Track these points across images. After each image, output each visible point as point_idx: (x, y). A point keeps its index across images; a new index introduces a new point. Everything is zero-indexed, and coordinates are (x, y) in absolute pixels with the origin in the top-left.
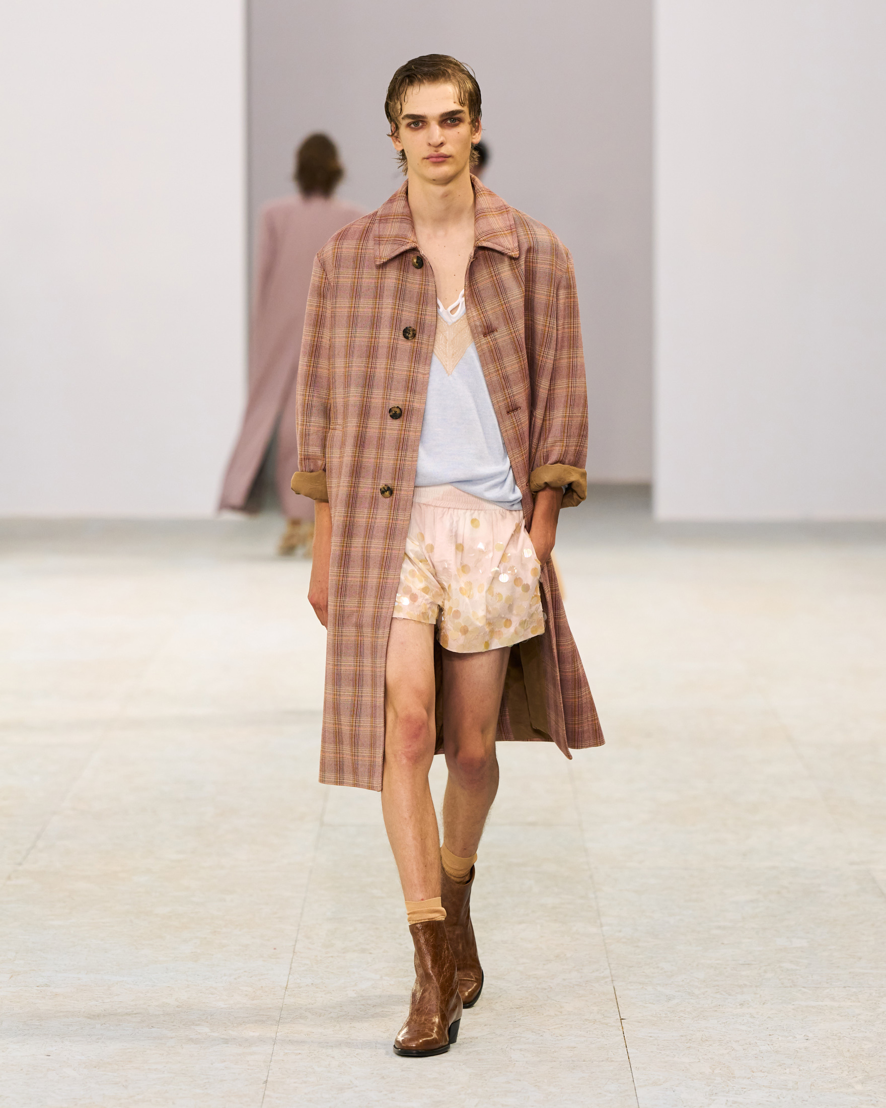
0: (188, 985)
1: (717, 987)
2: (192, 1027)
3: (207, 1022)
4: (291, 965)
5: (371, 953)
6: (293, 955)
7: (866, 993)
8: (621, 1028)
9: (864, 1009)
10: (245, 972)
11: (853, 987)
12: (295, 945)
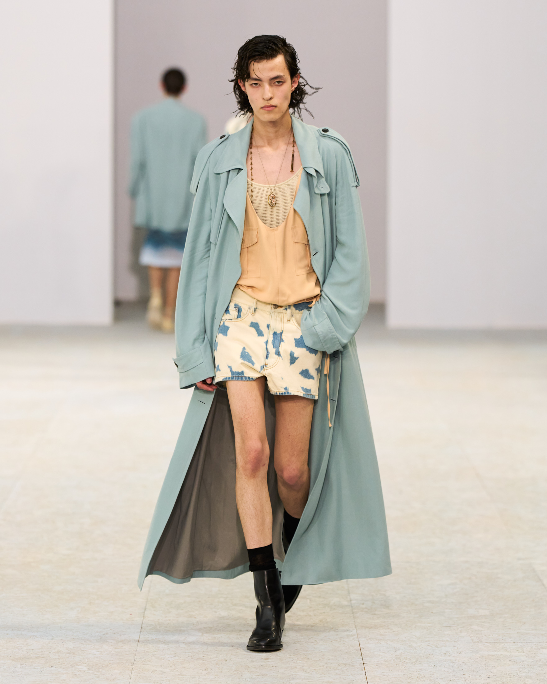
0: (74, 639)
1: (428, 642)
2: (76, 667)
3: (85, 664)
4: (142, 625)
5: (195, 618)
6: (143, 619)
7: (528, 646)
8: (363, 669)
9: (527, 657)
10: (111, 630)
11: (520, 643)
12: (144, 612)
